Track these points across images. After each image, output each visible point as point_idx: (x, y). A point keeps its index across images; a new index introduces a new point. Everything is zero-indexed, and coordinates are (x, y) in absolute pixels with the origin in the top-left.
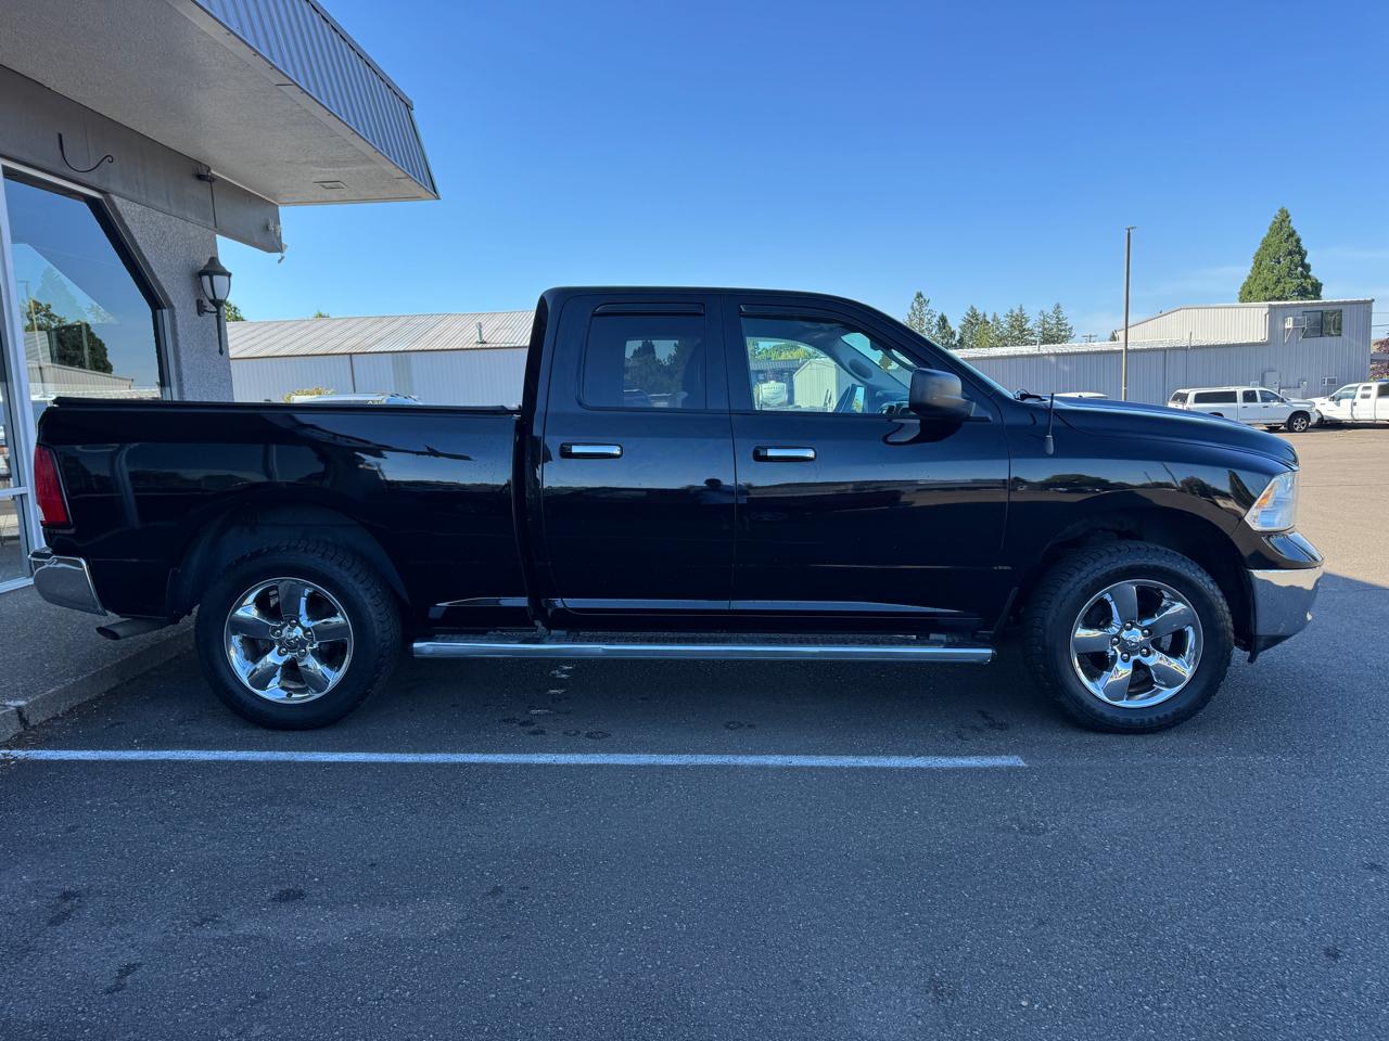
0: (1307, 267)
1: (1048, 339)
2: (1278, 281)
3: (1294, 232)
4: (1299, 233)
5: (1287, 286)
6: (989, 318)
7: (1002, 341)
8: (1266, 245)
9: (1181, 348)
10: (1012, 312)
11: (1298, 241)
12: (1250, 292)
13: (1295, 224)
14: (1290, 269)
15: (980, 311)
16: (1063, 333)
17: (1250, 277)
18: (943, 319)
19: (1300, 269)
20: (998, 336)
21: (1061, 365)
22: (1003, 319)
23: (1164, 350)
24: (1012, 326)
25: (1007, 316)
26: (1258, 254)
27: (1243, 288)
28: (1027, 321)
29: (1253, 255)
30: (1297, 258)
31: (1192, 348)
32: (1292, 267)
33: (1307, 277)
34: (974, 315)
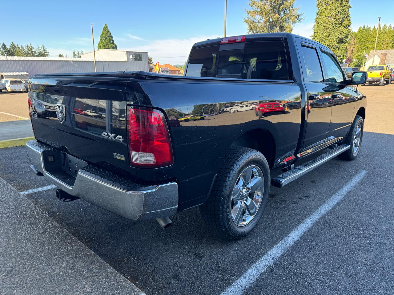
0: (113, 41)
1: (41, 55)
2: (107, 44)
3: (109, 31)
4: (110, 31)
5: (110, 45)
6: (20, 46)
7: (25, 54)
8: (103, 34)
9: (107, 61)
10: (27, 45)
11: (110, 33)
12: (100, 46)
13: (109, 29)
14: (110, 41)
15: (16, 44)
16: (46, 54)
17: (100, 42)
18: (4, 45)
19: (112, 41)
20: (24, 52)
21: (75, 64)
22: (25, 47)
23: (103, 62)
24: (28, 50)
25: (26, 46)
26: (101, 36)
27: (98, 45)
28: (33, 49)
29: (100, 36)
30: (111, 38)
31: (110, 62)
32: (110, 40)
33: (114, 44)
34: (14, 45)
